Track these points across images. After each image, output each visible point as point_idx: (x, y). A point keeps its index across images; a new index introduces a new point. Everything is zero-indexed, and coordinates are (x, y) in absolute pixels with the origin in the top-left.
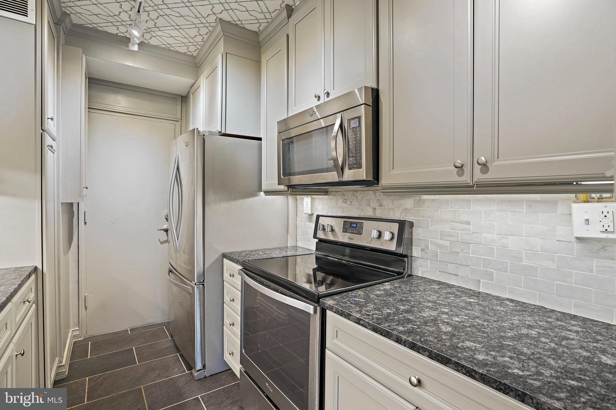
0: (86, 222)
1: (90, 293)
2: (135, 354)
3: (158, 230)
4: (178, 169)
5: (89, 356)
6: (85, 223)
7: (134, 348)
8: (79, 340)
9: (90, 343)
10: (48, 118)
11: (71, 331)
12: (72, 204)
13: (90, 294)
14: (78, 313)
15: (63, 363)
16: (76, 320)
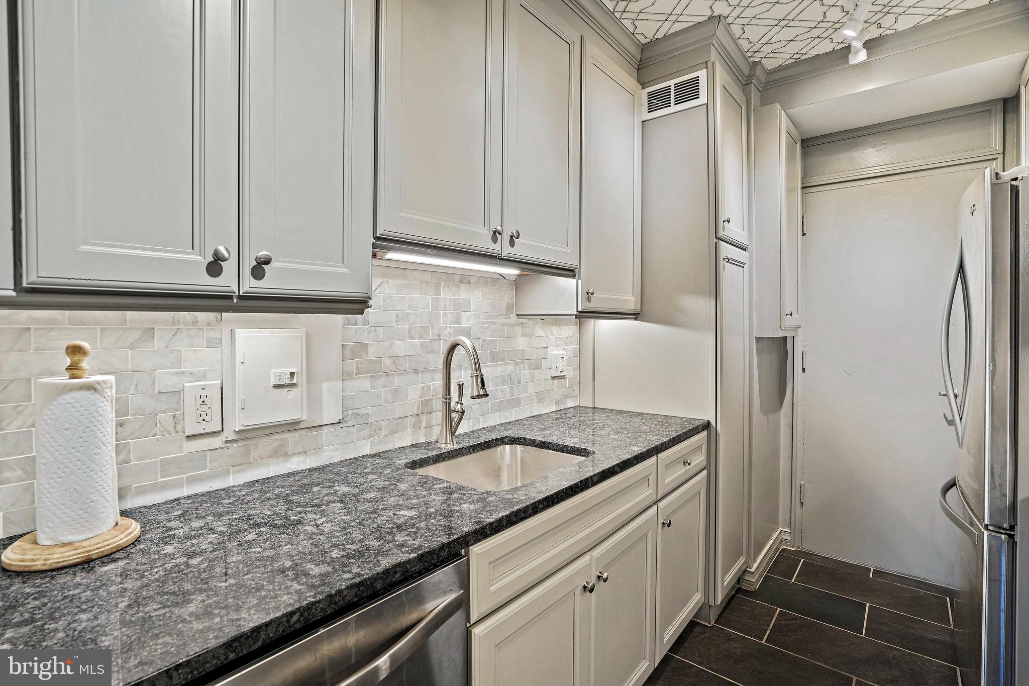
0: (804, 367)
1: (808, 482)
2: (866, 617)
3: (940, 394)
4: (961, 267)
5: (794, 579)
6: (804, 370)
7: (868, 604)
8: (790, 548)
9: (802, 560)
10: (724, 221)
11: (779, 531)
12: (785, 338)
13: (808, 484)
14: (790, 505)
15: (753, 570)
16: (787, 517)
